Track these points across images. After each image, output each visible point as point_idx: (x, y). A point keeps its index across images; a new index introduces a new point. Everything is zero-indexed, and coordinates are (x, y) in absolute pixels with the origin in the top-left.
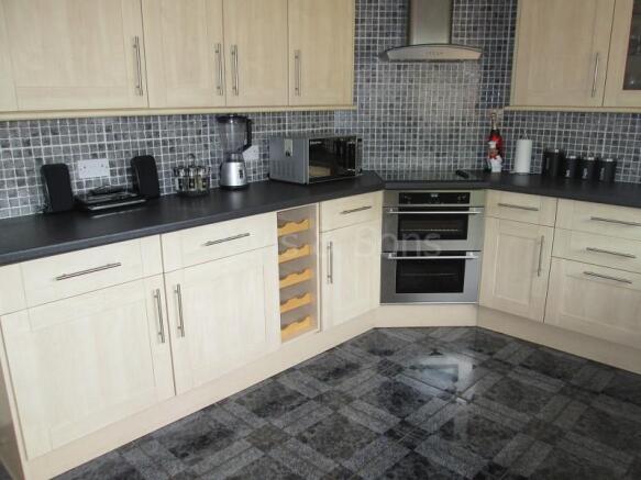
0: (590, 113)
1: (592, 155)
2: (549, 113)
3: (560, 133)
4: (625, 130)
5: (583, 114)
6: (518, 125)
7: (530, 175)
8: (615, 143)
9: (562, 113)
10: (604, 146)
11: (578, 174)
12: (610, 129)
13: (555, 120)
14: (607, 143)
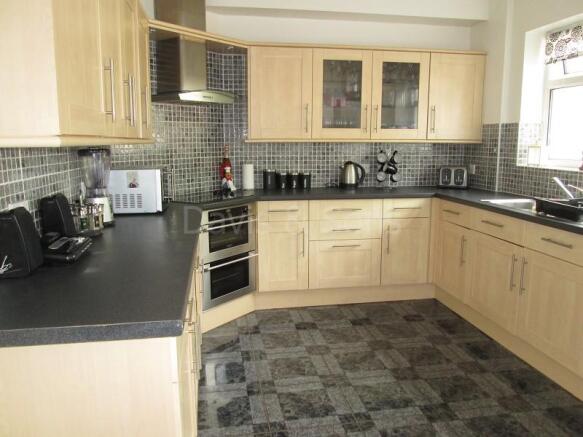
1: (296, 171)
2: (260, 144)
3: (269, 159)
4: (310, 153)
5: (283, 144)
6: (237, 154)
7: (256, 190)
8: (305, 162)
9: (269, 144)
10: (299, 165)
11: (289, 185)
12: (301, 154)
13: (264, 149)
14: (301, 163)
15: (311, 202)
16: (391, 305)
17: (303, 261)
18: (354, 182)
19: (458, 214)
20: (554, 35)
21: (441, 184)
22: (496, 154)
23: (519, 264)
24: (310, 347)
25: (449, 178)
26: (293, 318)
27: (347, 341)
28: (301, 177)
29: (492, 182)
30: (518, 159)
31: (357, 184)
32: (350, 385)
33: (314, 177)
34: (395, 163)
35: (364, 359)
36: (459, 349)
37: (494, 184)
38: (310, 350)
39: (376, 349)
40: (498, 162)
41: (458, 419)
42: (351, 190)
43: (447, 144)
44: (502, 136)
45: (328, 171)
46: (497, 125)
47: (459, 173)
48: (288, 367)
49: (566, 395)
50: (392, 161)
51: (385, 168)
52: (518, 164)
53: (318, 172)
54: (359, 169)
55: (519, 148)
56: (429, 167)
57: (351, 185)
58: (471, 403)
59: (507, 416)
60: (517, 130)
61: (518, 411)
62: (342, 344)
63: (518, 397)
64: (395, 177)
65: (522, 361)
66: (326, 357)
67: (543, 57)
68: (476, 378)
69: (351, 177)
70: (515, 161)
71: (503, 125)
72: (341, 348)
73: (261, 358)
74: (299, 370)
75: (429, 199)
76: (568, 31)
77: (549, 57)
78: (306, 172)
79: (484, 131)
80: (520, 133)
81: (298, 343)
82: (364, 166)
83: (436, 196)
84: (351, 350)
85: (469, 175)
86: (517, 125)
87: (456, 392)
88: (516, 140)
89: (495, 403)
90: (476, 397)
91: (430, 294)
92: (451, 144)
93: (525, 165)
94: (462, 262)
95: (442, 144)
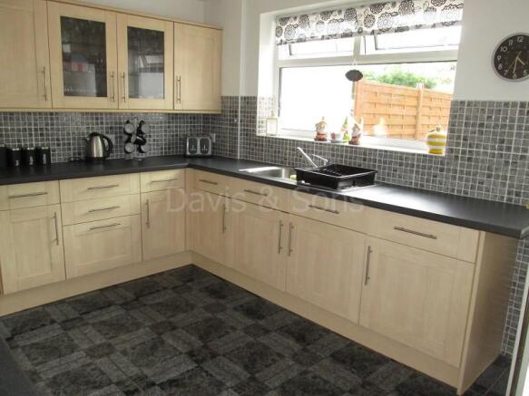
0: (18, 113)
1: (32, 145)
4: (47, 124)
5: (12, 114)
8: (42, 135)
10: (34, 138)
11: (24, 162)
12: (35, 125)
14: (36, 135)
15: (61, 181)
16: (155, 279)
17: (57, 249)
18: (101, 155)
19: (216, 184)
20: (284, 20)
21: (188, 153)
22: (236, 125)
23: (285, 229)
24: (90, 349)
25: (196, 147)
26: (54, 317)
27: (128, 332)
28: (38, 153)
29: (233, 151)
30: (258, 129)
31: (104, 157)
32: (153, 384)
33: (54, 151)
34: (142, 133)
35: (154, 348)
36: (237, 313)
37: (236, 151)
38: (92, 352)
39: (162, 334)
40: (239, 132)
41: (271, 390)
42: (99, 164)
43: (187, 114)
44: (241, 107)
45: (69, 144)
46: (237, 98)
47: (204, 142)
48: (73, 383)
49: (337, 337)
50: (139, 132)
51: (133, 139)
52: (258, 134)
53: (58, 145)
54: (106, 142)
55: (258, 120)
56: (173, 136)
57: (98, 159)
58: (273, 368)
59: (306, 372)
60: (256, 103)
61: (312, 364)
62: (124, 337)
63: (305, 350)
64: (143, 148)
65: (291, 312)
66: (113, 357)
67: (273, 38)
68: (263, 340)
69: (98, 149)
70: (254, 131)
71: (242, 98)
72: (124, 341)
73: (34, 381)
74: (87, 383)
75: (183, 170)
76: (295, 18)
77: (279, 40)
78: (43, 145)
79: (222, 103)
80: (258, 106)
81: (73, 349)
82: (109, 136)
83: (189, 166)
84: (137, 342)
85: (213, 144)
86: (255, 98)
87: (255, 360)
88: (256, 112)
89: (291, 363)
90: (273, 360)
91: (187, 261)
92: (191, 114)
93: (264, 134)
94: (224, 229)
95: (184, 114)
